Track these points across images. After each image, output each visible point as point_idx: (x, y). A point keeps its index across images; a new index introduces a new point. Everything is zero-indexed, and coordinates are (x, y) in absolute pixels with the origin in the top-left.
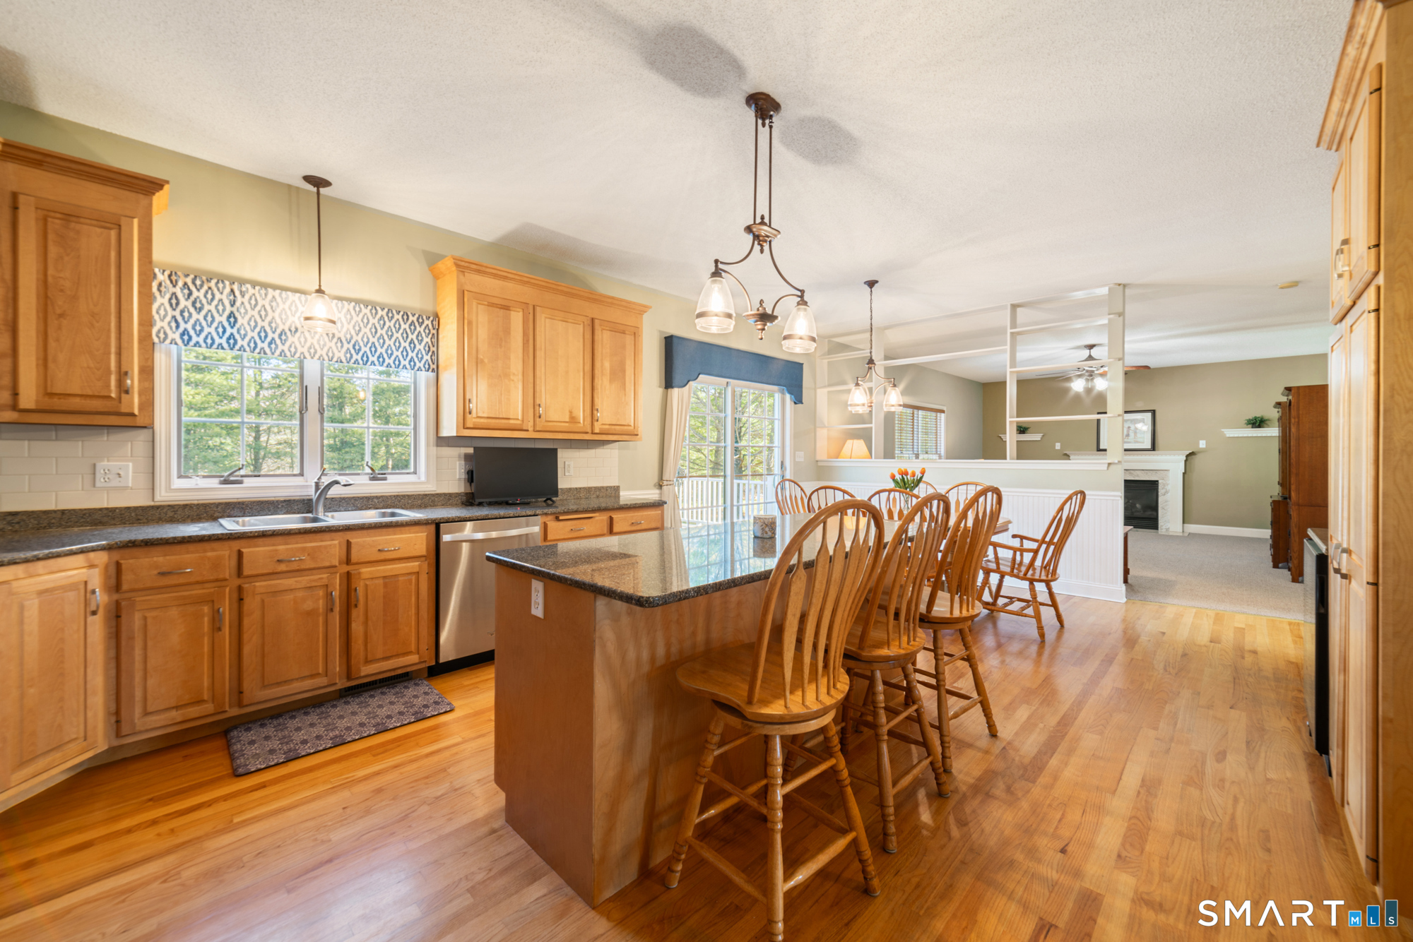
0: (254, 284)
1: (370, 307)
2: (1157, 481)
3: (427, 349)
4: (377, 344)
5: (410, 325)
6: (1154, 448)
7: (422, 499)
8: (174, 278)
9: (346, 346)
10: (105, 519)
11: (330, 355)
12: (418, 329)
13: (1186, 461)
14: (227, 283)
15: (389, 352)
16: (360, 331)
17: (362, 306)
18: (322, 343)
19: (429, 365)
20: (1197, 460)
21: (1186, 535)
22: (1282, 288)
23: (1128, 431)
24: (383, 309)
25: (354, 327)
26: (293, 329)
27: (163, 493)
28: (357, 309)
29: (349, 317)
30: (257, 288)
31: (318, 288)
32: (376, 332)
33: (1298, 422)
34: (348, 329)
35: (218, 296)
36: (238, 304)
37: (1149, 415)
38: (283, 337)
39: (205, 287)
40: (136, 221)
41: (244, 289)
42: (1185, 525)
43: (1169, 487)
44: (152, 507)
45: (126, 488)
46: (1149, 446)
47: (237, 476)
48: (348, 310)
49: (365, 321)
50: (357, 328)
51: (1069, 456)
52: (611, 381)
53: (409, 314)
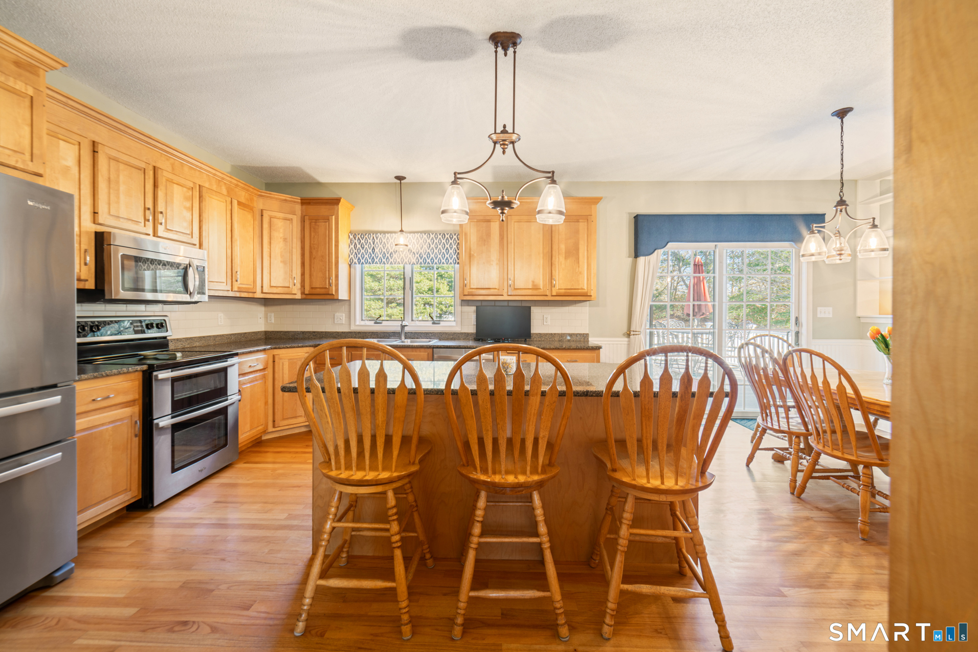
0: (381, 232)
1: (427, 234)
3: (455, 252)
4: (430, 253)
5: (446, 240)
7: (453, 335)
8: (355, 236)
9: (416, 255)
10: (336, 336)
11: (410, 261)
12: (450, 241)
14: (372, 234)
15: (436, 256)
16: (422, 247)
17: (423, 234)
18: (406, 256)
19: (456, 260)
24: (433, 234)
25: (420, 245)
26: (395, 251)
27: (353, 327)
28: (421, 236)
29: (417, 241)
30: (382, 234)
31: (401, 229)
32: (430, 247)
34: (417, 247)
35: (369, 241)
36: (375, 243)
38: (391, 255)
39: (365, 238)
40: (334, 217)
41: (377, 236)
44: (349, 332)
45: (343, 324)
47: (380, 320)
48: (417, 237)
49: (425, 241)
50: (421, 246)
52: (566, 258)
53: (446, 234)
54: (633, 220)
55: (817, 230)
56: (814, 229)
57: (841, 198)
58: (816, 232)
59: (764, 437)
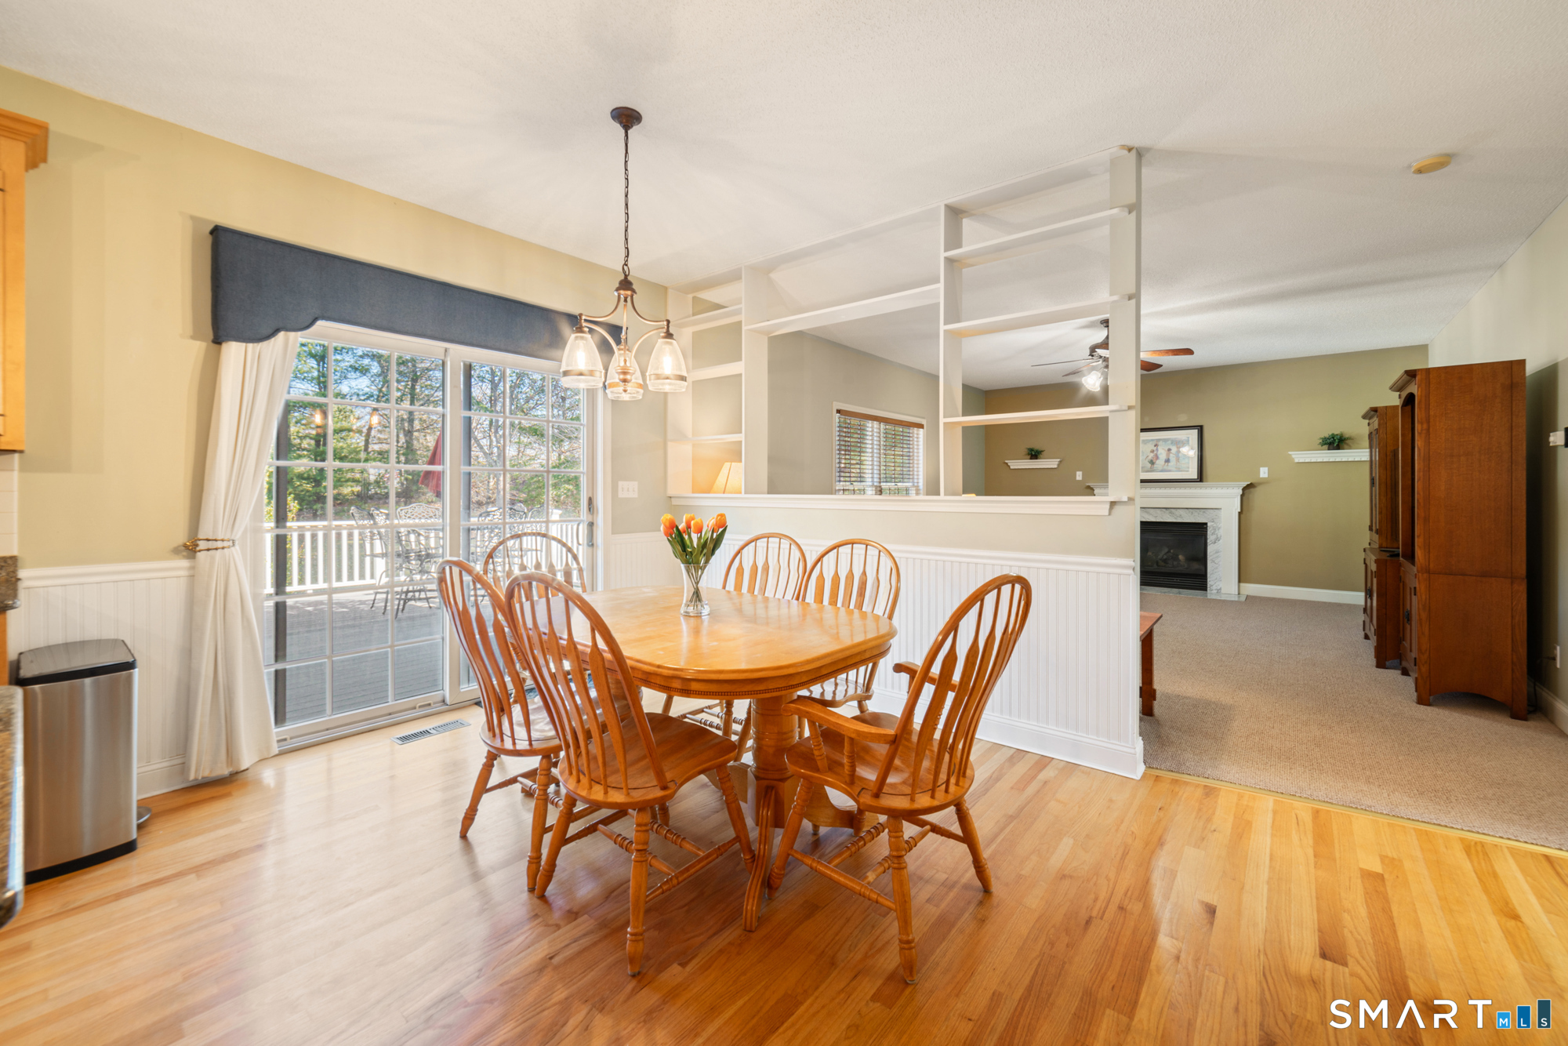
2: (1206, 524)
6: (1201, 478)
13: (1242, 496)
20: (1257, 495)
21: (1243, 599)
22: (1419, 171)
23: (1168, 455)
33: (1428, 430)
37: (1195, 432)
42: (1242, 584)
43: (1221, 532)
46: (1195, 476)
51: (1093, 489)
54: (209, 240)
55: (588, 327)
56: (584, 324)
57: (626, 276)
58: (586, 330)
59: (495, 762)
